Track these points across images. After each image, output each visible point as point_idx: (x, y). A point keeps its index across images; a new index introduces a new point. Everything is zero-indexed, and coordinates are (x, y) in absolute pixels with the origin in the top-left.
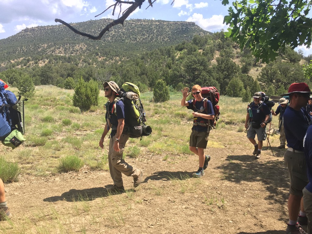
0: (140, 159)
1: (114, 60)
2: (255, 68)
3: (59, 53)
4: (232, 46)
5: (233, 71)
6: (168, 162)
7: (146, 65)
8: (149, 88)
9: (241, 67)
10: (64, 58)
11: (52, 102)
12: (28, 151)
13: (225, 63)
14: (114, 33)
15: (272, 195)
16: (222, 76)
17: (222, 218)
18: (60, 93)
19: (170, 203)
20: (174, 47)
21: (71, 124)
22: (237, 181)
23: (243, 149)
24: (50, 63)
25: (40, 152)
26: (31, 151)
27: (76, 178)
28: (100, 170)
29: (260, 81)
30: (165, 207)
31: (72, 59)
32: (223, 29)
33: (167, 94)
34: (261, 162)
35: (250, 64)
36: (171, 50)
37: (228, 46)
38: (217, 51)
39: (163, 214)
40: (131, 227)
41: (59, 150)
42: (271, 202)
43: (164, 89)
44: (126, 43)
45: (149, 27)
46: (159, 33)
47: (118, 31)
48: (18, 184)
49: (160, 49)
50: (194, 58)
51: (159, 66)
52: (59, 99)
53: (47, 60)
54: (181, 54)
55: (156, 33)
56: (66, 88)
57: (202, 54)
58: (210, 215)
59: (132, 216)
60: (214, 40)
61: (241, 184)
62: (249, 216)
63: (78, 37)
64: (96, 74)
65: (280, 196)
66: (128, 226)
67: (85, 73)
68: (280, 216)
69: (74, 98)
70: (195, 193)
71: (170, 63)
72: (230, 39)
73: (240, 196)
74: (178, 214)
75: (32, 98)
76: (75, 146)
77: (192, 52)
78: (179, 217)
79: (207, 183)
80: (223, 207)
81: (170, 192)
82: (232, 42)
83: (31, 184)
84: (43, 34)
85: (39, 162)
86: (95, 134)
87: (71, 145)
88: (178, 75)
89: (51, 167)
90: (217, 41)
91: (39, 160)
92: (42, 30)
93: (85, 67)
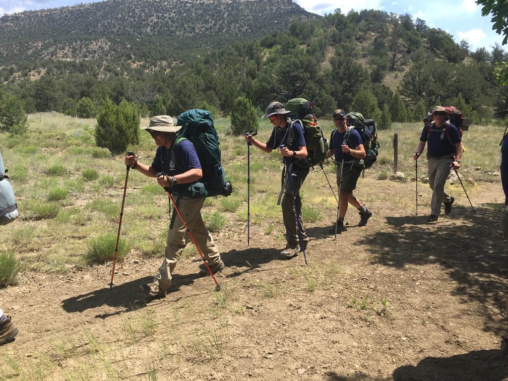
0: (227, 234)
1: (158, 67)
2: (392, 73)
3: (63, 57)
4: (354, 38)
5: (358, 79)
6: (274, 238)
7: (213, 72)
8: (221, 112)
9: (370, 71)
10: (73, 65)
11: (62, 142)
12: (28, 228)
13: (344, 67)
14: (156, 20)
15: (462, 286)
16: (340, 88)
17: (387, 332)
18: (72, 124)
19: (292, 310)
20: (258, 42)
21: (98, 177)
22: (399, 264)
23: (393, 207)
24: (49, 75)
25: (51, 230)
26: (34, 228)
27: (120, 273)
28: (161, 257)
29: (402, 94)
30: (285, 319)
31: (86, 66)
32: (339, 10)
33: (254, 121)
34: (428, 229)
35: (384, 68)
36: (255, 47)
37: (348, 37)
38: (331, 47)
39: (284, 332)
40: (233, 359)
41: (83, 225)
42: (463, 299)
43: (249, 112)
44: (178, 37)
45: (216, 9)
46: (232, 18)
47: (163, 16)
48: (18, 290)
49: (234, 45)
50: (293, 59)
51: (235, 75)
52: (71, 136)
53: (44, 69)
54: (270, 53)
55: (227, 18)
56: (81, 116)
57: (307, 52)
58: (365, 329)
59: (231, 338)
60: (325, 28)
61: (406, 270)
62: (433, 326)
63: (94, 27)
64: (130, 91)
65: (475, 287)
66: (228, 358)
67: (111, 89)
68: (485, 323)
69: (97, 133)
70: (332, 290)
71: (254, 69)
72: (351, 25)
73: (408, 291)
74: (311, 330)
75: (23, 135)
76: (111, 216)
77: (289, 49)
78: (313, 335)
79: (348, 271)
80: (386, 312)
81: (289, 290)
82: (354, 30)
83: (41, 289)
84: (34, 24)
85: (50, 247)
86: (142, 194)
87: (103, 215)
88: (268, 88)
89: (74, 255)
90: (329, 30)
91: (50, 243)
92: (32, 17)
93: (109, 80)
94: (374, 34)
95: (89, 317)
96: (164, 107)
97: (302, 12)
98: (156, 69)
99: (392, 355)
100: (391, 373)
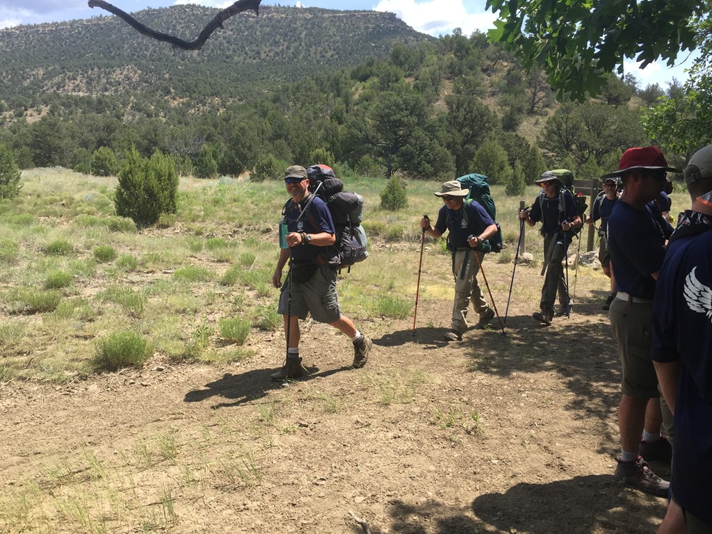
1: (207, 105)
2: (530, 119)
3: (74, 90)
4: (479, 68)
5: (484, 125)
7: (284, 114)
9: (500, 116)
10: (88, 102)
11: (69, 208)
12: (16, 325)
13: (465, 109)
15: (580, 398)
16: (459, 138)
17: (475, 454)
18: (83, 185)
19: (358, 428)
20: (348, 73)
21: (116, 257)
22: (504, 371)
24: (53, 115)
25: (47, 327)
26: (23, 325)
27: (138, 383)
28: (194, 363)
29: (543, 147)
30: (348, 439)
31: (106, 103)
32: (459, 29)
34: (553, 328)
35: (520, 110)
36: (342, 80)
37: (471, 68)
38: (447, 81)
39: (344, 454)
40: (274, 486)
41: (90, 321)
42: (578, 415)
44: (236, 64)
45: (290, 26)
46: (312, 39)
49: (315, 77)
50: (395, 98)
51: (314, 118)
52: (82, 201)
53: (46, 106)
54: (364, 88)
55: (305, 39)
56: (97, 174)
57: (414, 87)
58: (448, 450)
59: (275, 462)
60: (439, 54)
61: (513, 378)
62: (534, 447)
63: (118, 49)
64: (166, 139)
65: (597, 400)
66: (269, 485)
67: (140, 136)
68: (601, 444)
69: (117, 196)
70: (414, 404)
71: (341, 110)
72: (475, 51)
73: (511, 404)
74: (378, 451)
75: (14, 199)
76: (130, 309)
77: (390, 84)
78: (380, 458)
79: (438, 380)
80: (477, 430)
81: (358, 403)
82: (479, 58)
83: (31, 403)
84: (33, 44)
85: (46, 349)
86: (174, 280)
87: (119, 308)
88: (360, 137)
89: (77, 360)
90: (446, 58)
91: (45, 344)
92: (30, 33)
93: (138, 124)
94: (506, 64)
95: (93, 438)
96: (214, 162)
97: (410, 31)
98: (205, 108)
99: (477, 480)
100: (471, 500)
